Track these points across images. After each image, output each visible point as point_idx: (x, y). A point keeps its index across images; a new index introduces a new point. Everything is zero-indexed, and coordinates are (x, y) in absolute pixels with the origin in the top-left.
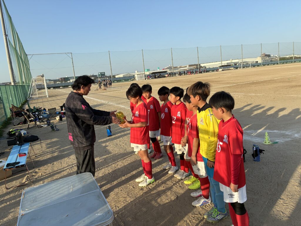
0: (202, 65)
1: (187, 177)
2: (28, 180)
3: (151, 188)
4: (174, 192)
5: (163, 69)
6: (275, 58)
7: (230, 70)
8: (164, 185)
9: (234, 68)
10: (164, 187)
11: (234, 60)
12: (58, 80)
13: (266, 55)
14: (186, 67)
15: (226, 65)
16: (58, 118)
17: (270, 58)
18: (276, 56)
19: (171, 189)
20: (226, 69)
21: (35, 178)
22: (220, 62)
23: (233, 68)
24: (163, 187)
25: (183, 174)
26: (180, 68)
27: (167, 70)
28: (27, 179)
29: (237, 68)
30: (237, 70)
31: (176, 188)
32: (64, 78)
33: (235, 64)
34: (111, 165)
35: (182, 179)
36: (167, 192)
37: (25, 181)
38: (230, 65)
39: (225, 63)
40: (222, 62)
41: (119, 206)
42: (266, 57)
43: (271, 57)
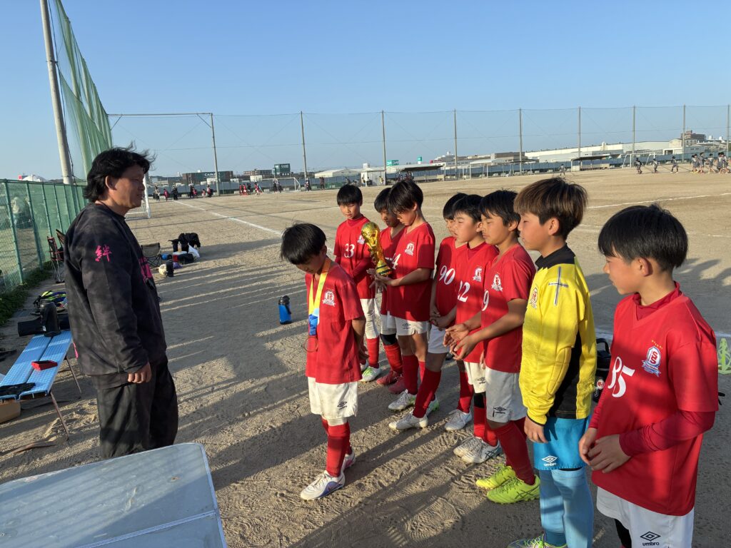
0: (529, 155)
1: (491, 457)
2: (57, 432)
3: (386, 484)
4: (452, 503)
5: (432, 162)
6: (717, 143)
7: (601, 168)
8: (423, 478)
9: (610, 165)
10: (423, 485)
11: (611, 146)
12: (180, 179)
13: (695, 137)
14: (489, 158)
15: (591, 156)
16: (162, 269)
17: (704, 143)
18: (720, 139)
19: (444, 493)
20: (591, 166)
21: (77, 427)
22: (577, 150)
23: (607, 165)
24: (420, 484)
25: (482, 448)
26: (473, 160)
27: (442, 164)
28: (55, 429)
29: (618, 165)
30: (617, 171)
31: (461, 491)
32: (193, 175)
33: (614, 156)
34: (282, 404)
35: (476, 465)
36: (432, 502)
37: (48, 435)
38: (601, 158)
39: (587, 151)
40: (582, 150)
41: (290, 535)
42: (693, 141)
43: (708, 141)
